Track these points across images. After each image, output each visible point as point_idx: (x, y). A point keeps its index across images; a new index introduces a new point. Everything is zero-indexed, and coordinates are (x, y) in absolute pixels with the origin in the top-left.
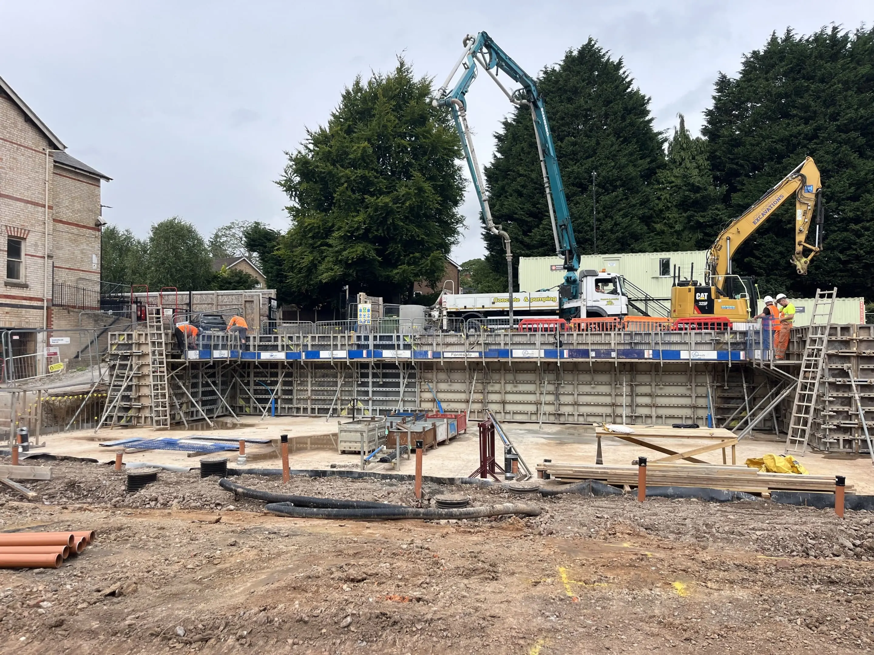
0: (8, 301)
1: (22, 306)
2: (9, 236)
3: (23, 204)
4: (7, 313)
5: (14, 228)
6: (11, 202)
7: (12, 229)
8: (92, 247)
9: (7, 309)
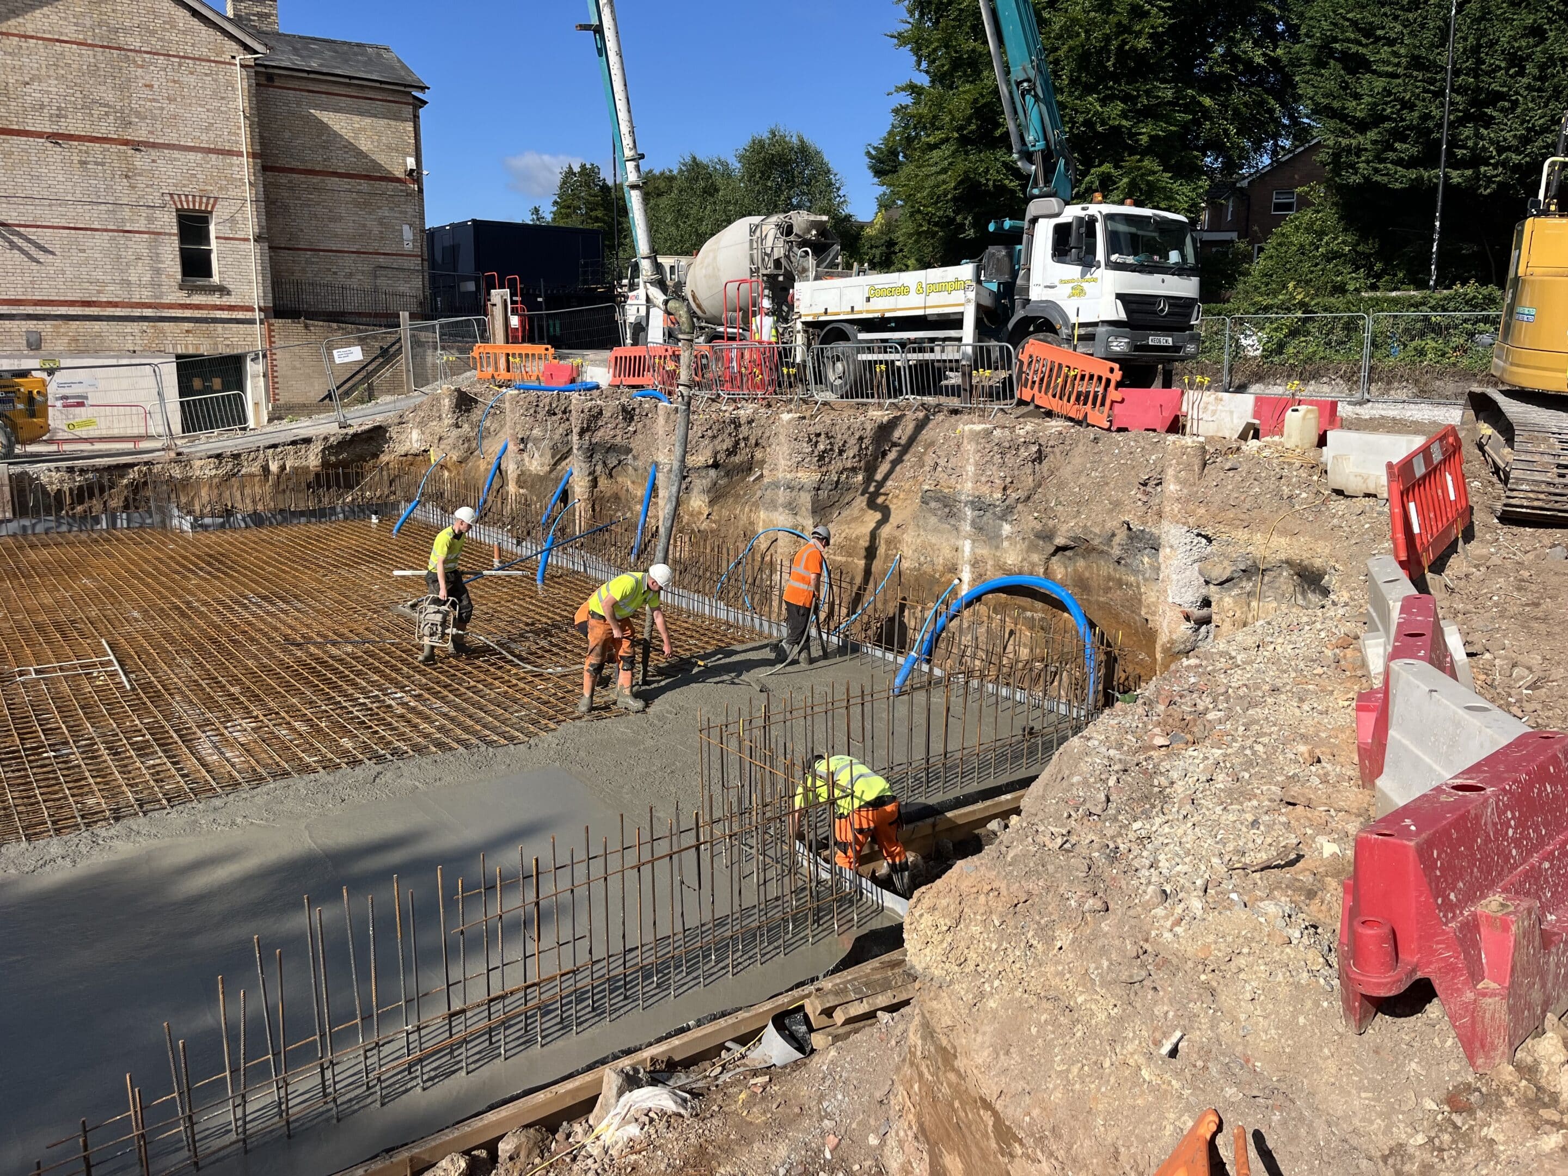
0: (188, 313)
1: (215, 320)
2: (177, 210)
3: (200, 155)
4: (187, 331)
5: (186, 196)
6: (176, 154)
7: (183, 198)
8: (401, 212)
9: (187, 326)
